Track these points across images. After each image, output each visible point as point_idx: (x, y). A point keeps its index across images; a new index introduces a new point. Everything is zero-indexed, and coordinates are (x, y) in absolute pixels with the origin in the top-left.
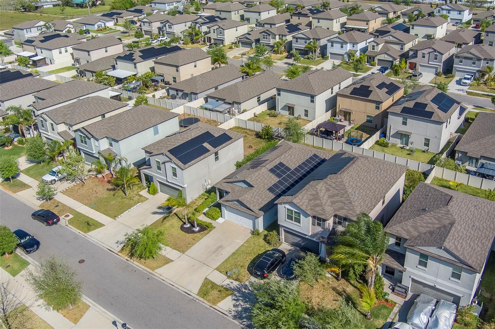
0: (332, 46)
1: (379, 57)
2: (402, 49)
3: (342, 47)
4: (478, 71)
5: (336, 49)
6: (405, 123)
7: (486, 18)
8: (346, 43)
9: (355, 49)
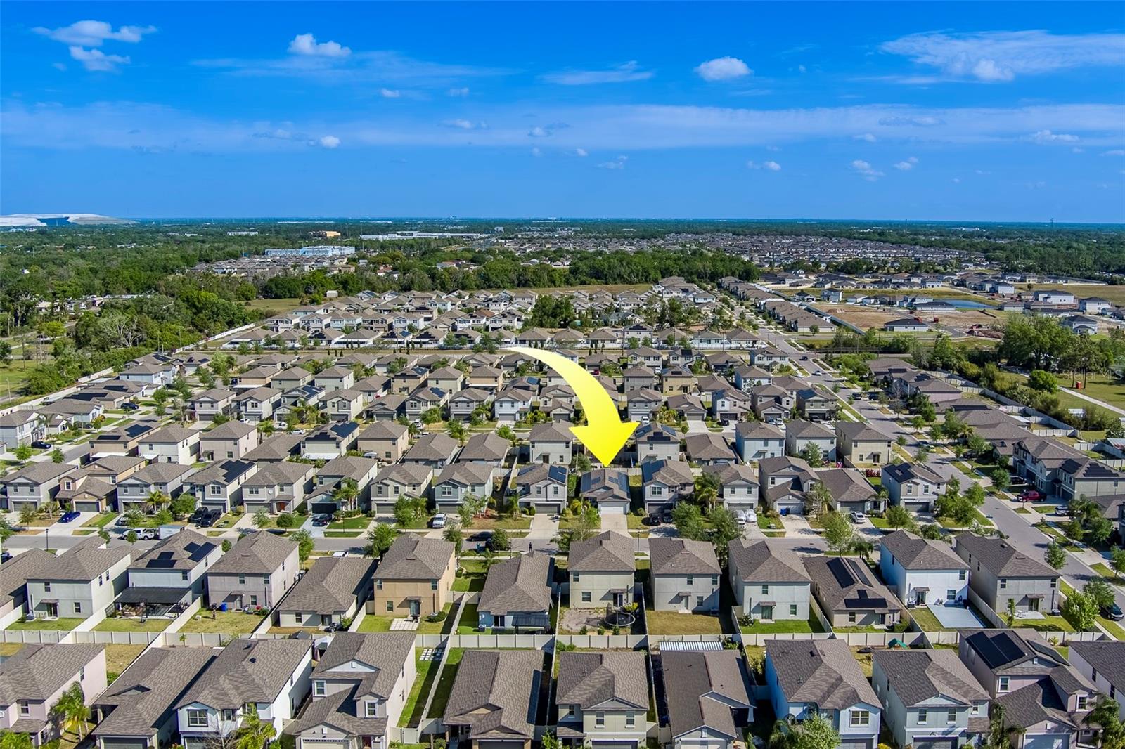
0: (501, 406)
1: (554, 412)
2: (571, 401)
3: (513, 406)
4: (651, 412)
5: (507, 408)
6: (651, 448)
7: (601, 362)
8: (518, 401)
9: (525, 406)
